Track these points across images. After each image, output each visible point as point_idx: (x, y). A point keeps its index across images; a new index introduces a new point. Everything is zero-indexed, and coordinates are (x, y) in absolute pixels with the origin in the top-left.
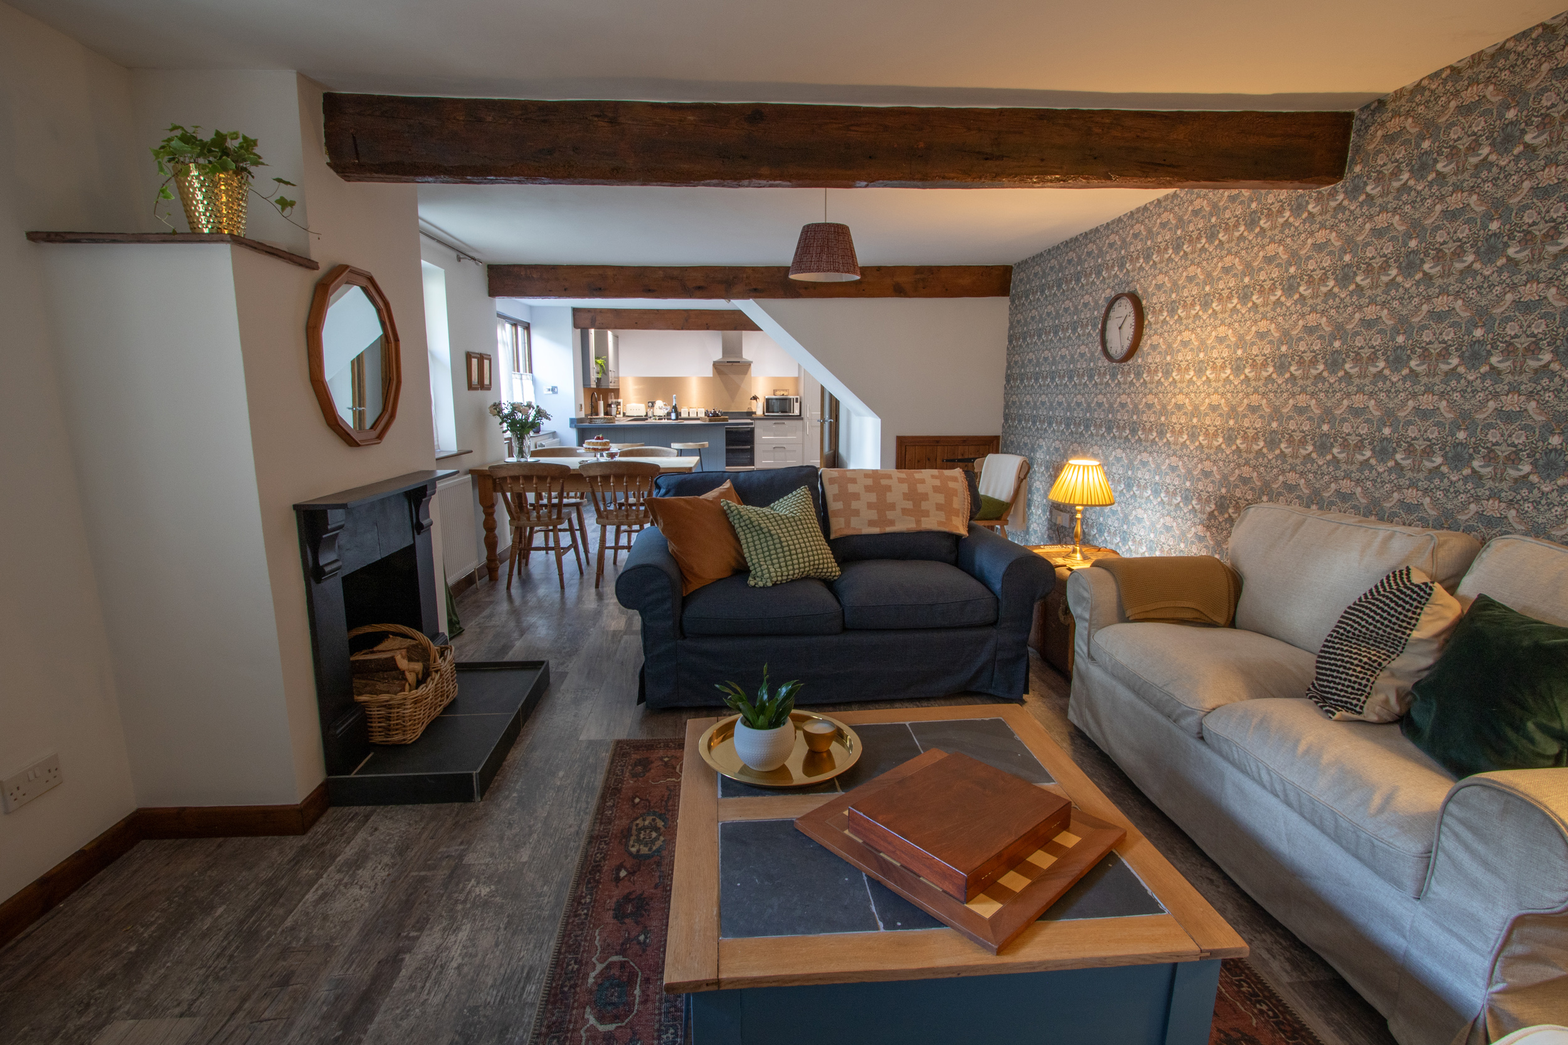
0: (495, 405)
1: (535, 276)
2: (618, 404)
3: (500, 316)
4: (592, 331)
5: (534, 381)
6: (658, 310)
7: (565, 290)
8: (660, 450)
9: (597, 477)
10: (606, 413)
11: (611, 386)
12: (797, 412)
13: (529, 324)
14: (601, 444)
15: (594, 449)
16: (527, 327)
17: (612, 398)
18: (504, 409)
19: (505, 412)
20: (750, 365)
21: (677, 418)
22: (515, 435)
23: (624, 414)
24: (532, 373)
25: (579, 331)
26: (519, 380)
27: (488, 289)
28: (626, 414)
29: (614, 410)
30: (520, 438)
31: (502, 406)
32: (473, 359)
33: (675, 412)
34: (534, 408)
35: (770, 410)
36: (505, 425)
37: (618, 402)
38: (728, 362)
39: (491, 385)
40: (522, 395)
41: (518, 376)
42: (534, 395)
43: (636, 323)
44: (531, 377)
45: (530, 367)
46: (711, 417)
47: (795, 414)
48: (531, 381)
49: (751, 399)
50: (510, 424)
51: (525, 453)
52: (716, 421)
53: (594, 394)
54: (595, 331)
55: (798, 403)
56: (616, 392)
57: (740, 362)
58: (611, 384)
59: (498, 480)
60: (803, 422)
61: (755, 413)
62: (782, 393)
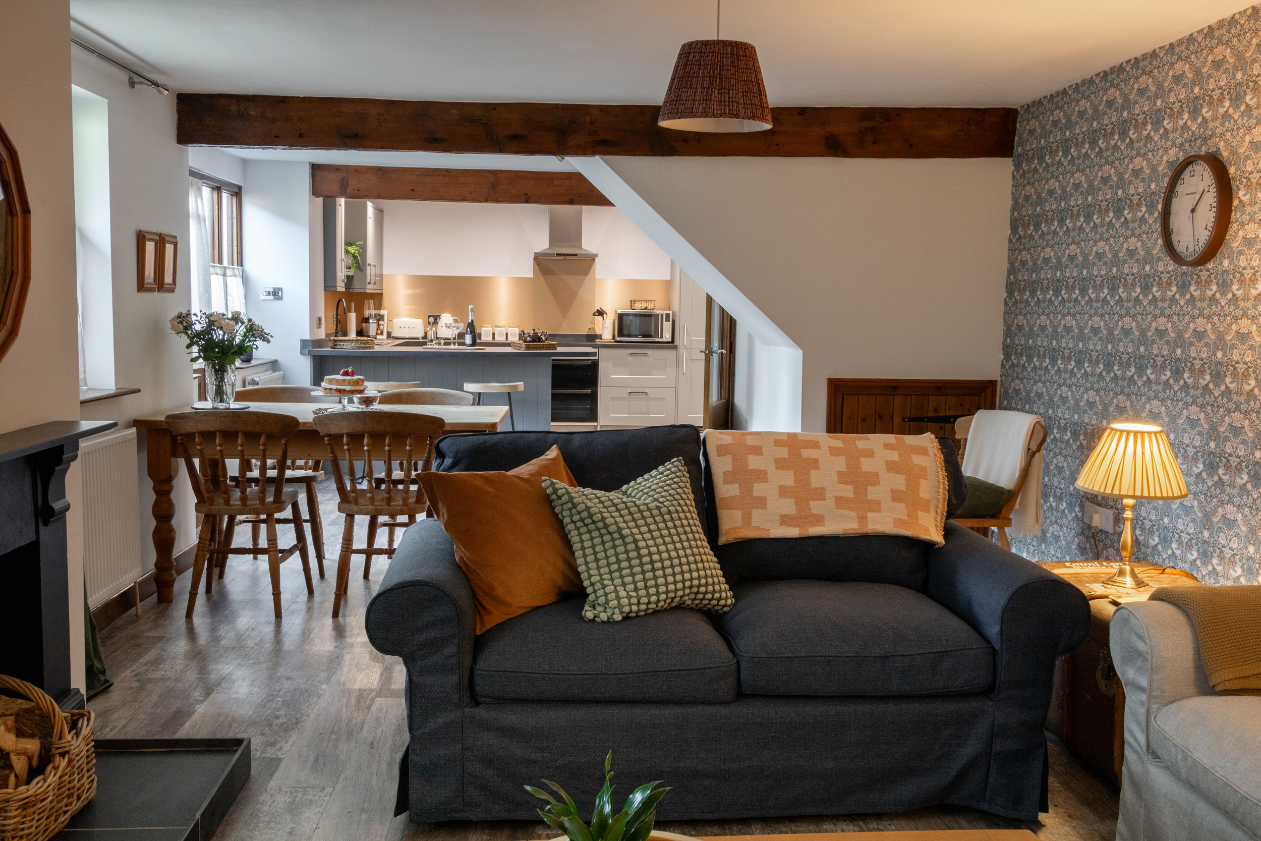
0: (180, 316)
1: (253, 113)
2: (380, 318)
3: (193, 174)
4: (342, 201)
5: (245, 280)
6: (448, 170)
7: (301, 136)
8: (445, 395)
9: (340, 436)
10: (360, 333)
11: (370, 289)
12: (667, 337)
13: (240, 188)
14: (350, 383)
15: (339, 391)
16: (237, 193)
17: (369, 309)
18: (195, 324)
19: (197, 329)
20: (594, 260)
21: (474, 343)
22: (211, 366)
23: (389, 335)
24: (242, 266)
25: (320, 200)
26: (221, 278)
27: (176, 129)
28: (393, 335)
29: (372, 328)
30: (219, 370)
31: (191, 318)
32: (147, 242)
33: (471, 333)
34: (243, 323)
35: (625, 332)
36: (195, 349)
37: (379, 315)
38: (557, 254)
39: (175, 285)
40: (224, 302)
41: (219, 271)
42: (244, 301)
43: (413, 190)
44: (241, 273)
45: (239, 258)
46: (530, 342)
47: (664, 340)
48: (240, 280)
49: (594, 314)
50: (204, 347)
51: (226, 395)
52: (536, 348)
53: (341, 302)
54: (345, 201)
55: (670, 323)
56: (378, 298)
57: (576, 255)
58: (369, 286)
59: (179, 438)
60: (678, 352)
61: (601, 336)
62: (644, 305)
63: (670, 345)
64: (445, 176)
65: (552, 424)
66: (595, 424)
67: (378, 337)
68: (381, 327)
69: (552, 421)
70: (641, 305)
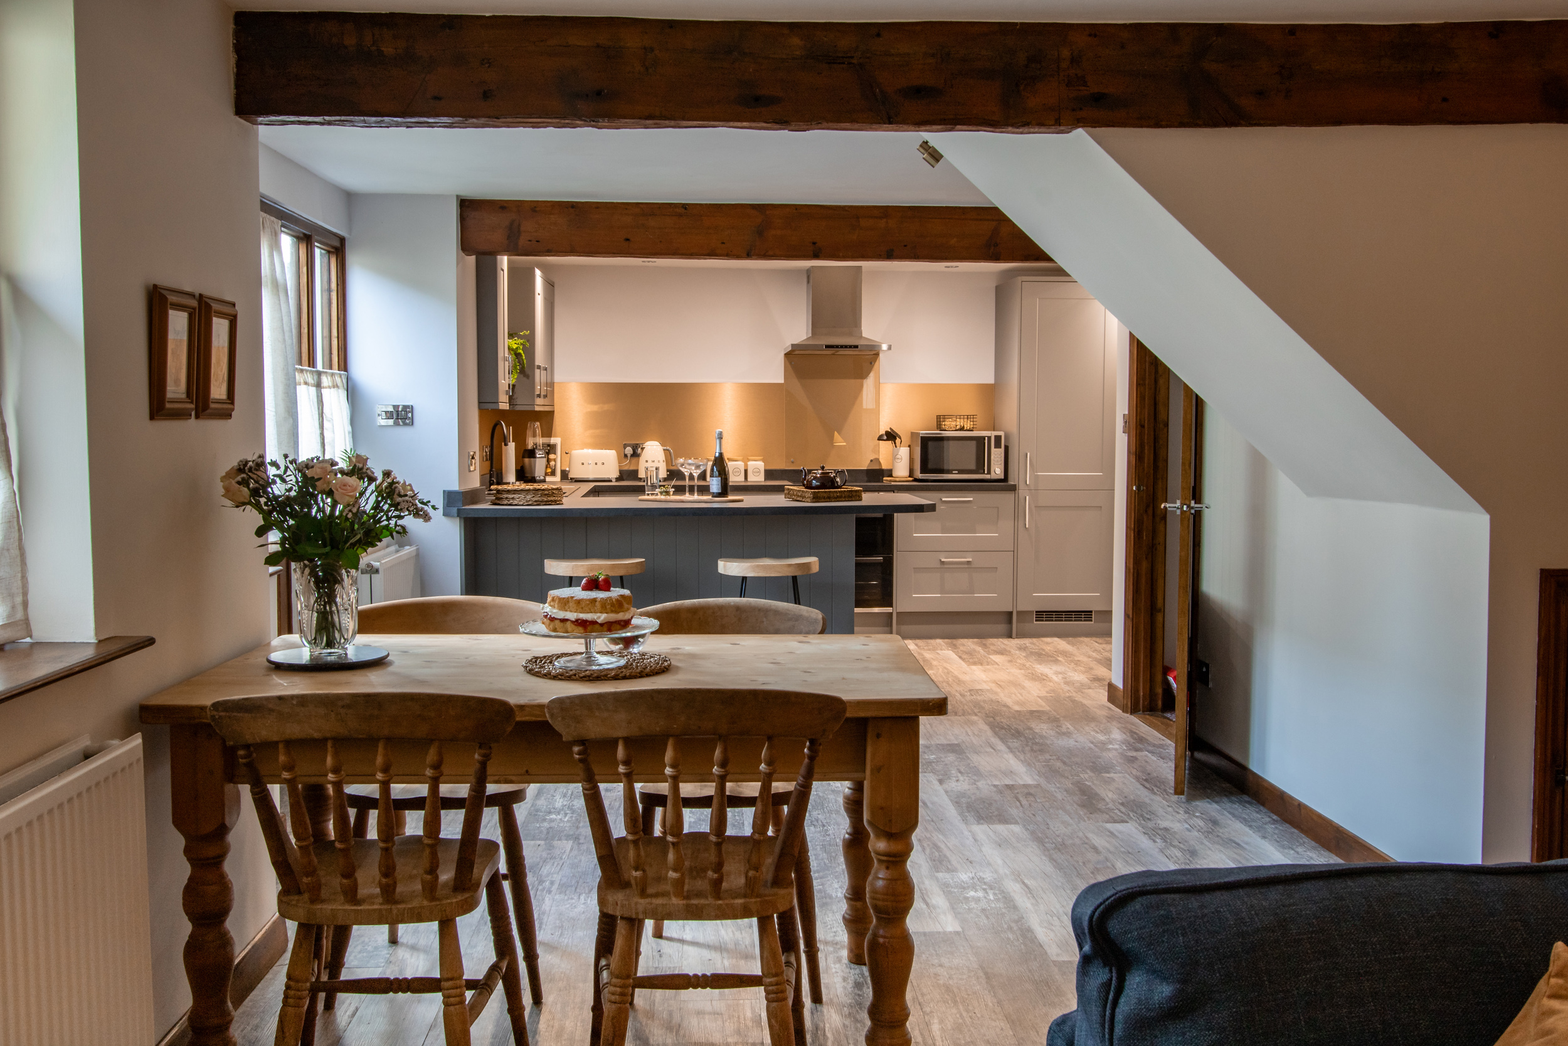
0: (242, 468)
1: (388, 50)
2: (550, 449)
3: (269, 208)
4: (504, 261)
5: (352, 393)
6: (685, 206)
7: (486, 95)
10: (523, 475)
11: (540, 405)
12: (997, 471)
13: (342, 240)
14: (605, 606)
16: (338, 250)
17: (534, 436)
18: (274, 482)
19: (277, 492)
20: (877, 354)
21: (725, 490)
22: (307, 571)
23: (565, 475)
24: (346, 370)
25: (472, 259)
26: (313, 390)
27: (232, 86)
28: (571, 476)
29: (539, 466)
30: (325, 580)
31: (266, 472)
32: (171, 312)
33: (720, 475)
34: (372, 479)
35: (930, 466)
36: (274, 536)
37: (549, 445)
38: (827, 347)
39: (233, 403)
40: (318, 432)
41: (310, 379)
42: (350, 429)
43: (627, 240)
44: (345, 381)
45: (342, 356)
46: (817, 487)
47: (993, 476)
48: (343, 394)
49: (880, 438)
50: (293, 533)
51: (340, 631)
52: (829, 499)
53: (498, 427)
54: (509, 261)
55: (1002, 450)
56: (546, 419)
57: (856, 347)
58: (539, 401)
59: (241, 752)
60: (1017, 495)
61: (889, 473)
62: (958, 423)
63: (1004, 484)
64: (680, 215)
66: (887, 609)
67: (548, 479)
68: (552, 463)
70: (954, 423)
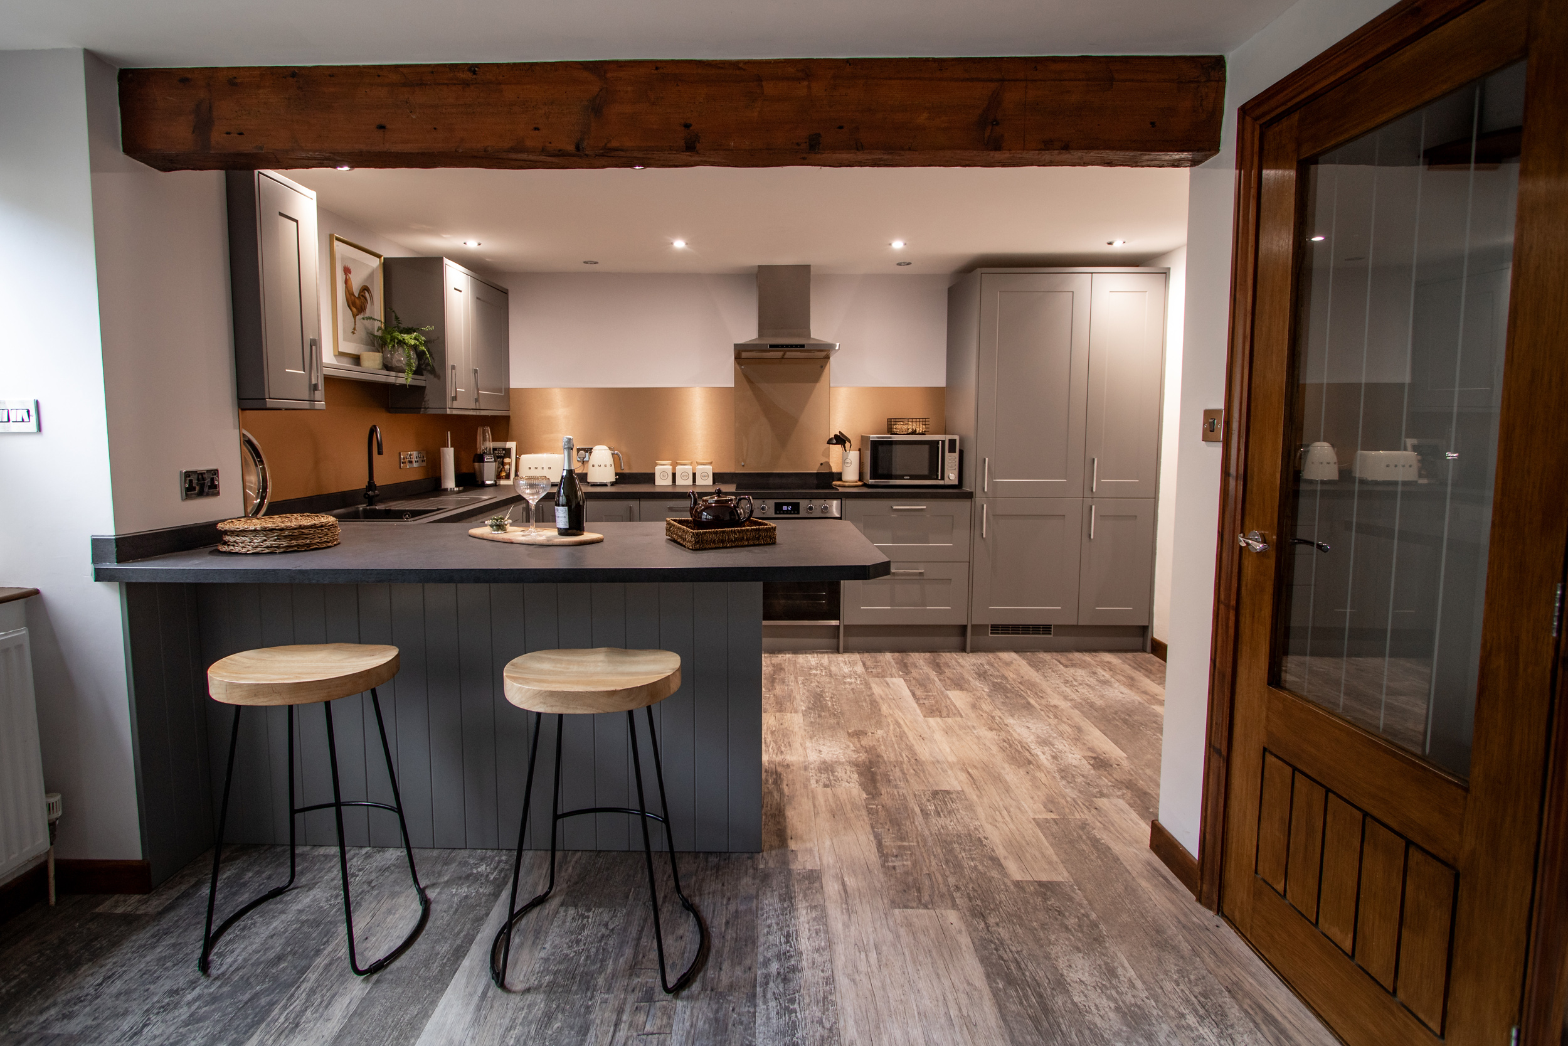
2: (502, 453)
12: (952, 477)
17: (485, 440)
20: (827, 358)
29: (488, 470)
37: (504, 449)
38: (772, 346)
47: (946, 482)
49: (829, 442)
55: (956, 455)
60: (973, 503)
61: (839, 477)
62: (910, 427)
63: (959, 492)
65: (765, 623)
66: (834, 623)
67: (502, 483)
68: (507, 467)
69: (764, 619)
70: (906, 427)
